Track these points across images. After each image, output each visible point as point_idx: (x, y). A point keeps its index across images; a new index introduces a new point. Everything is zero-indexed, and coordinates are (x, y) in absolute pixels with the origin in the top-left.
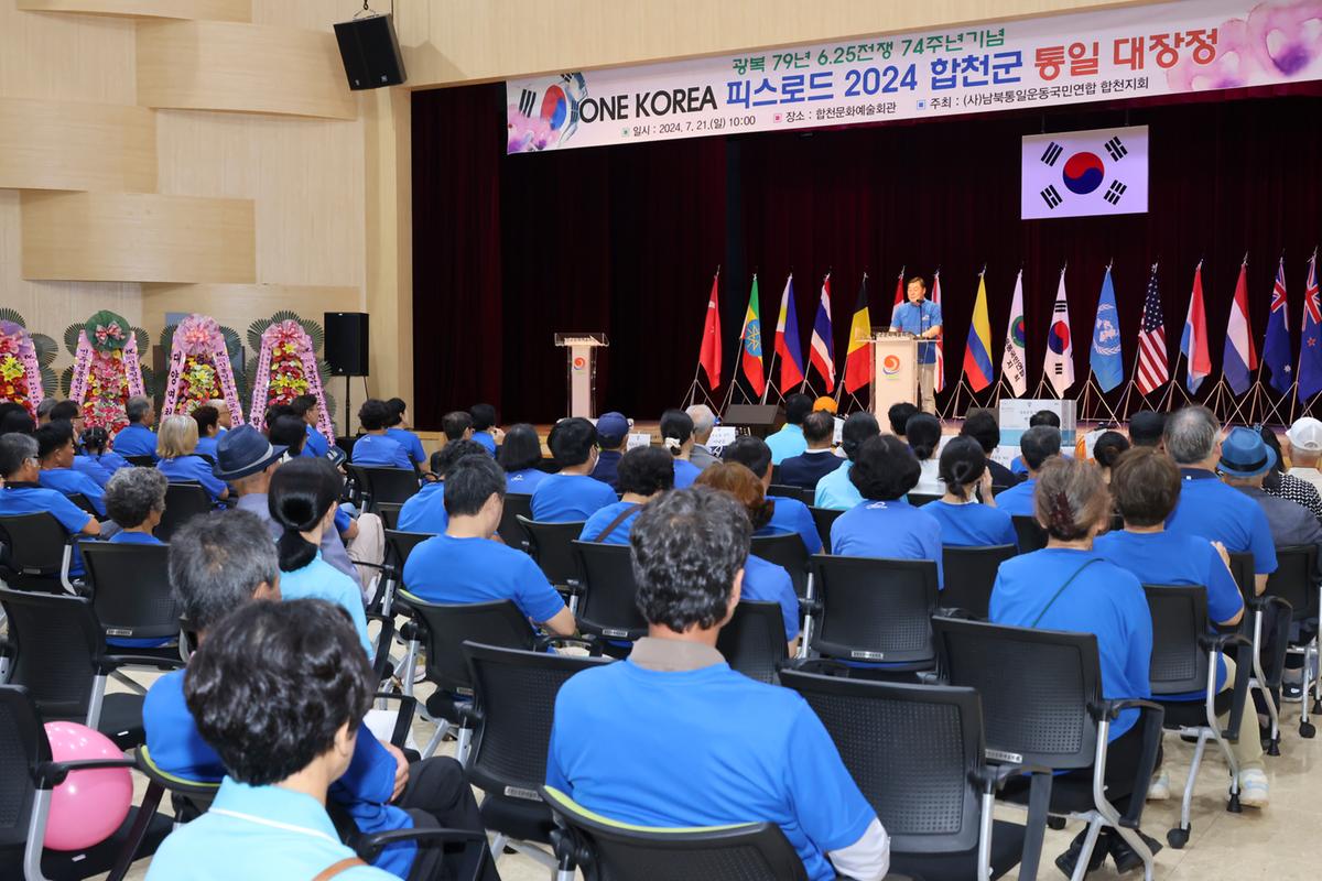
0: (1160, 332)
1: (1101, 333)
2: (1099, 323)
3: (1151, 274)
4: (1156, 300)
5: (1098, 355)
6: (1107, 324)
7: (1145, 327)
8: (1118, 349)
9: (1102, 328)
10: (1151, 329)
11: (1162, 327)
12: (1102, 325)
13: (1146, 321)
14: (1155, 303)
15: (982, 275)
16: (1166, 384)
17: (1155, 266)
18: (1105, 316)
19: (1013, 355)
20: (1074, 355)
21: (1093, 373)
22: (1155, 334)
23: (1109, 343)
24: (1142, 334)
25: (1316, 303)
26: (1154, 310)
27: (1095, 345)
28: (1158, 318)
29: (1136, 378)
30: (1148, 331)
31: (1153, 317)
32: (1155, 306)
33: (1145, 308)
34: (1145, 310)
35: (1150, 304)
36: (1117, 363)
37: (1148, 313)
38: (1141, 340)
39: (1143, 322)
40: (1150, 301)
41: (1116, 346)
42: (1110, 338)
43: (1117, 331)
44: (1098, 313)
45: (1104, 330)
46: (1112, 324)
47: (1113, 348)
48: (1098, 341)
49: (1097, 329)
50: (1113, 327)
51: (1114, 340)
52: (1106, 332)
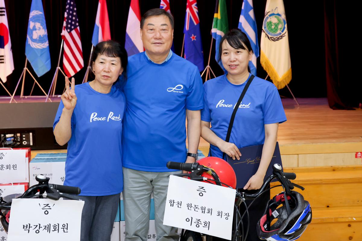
0: (77, 31)
1: (34, 32)
2: (31, 25)
4: (73, 8)
5: (32, 49)
6: (38, 25)
7: (67, 28)
8: (46, 45)
9: (34, 29)
10: (71, 30)
11: (78, 28)
12: (34, 27)
13: (67, 23)
14: (73, 10)
16: (83, 70)
18: (36, 19)
20: (13, 48)
21: (28, 62)
22: (74, 32)
23: (40, 40)
24: (65, 33)
25: (195, 10)
26: (73, 15)
27: (29, 41)
28: (75, 21)
29: (62, 65)
30: (69, 30)
31: (72, 20)
32: (73, 13)
33: (66, 14)
34: (66, 15)
35: (69, 11)
36: (47, 54)
37: (68, 18)
38: (64, 37)
39: (65, 24)
40: (69, 9)
41: (45, 42)
42: (40, 36)
43: (45, 31)
44: (30, 17)
45: (36, 30)
46: (41, 25)
47: (43, 43)
48: (31, 38)
49: (30, 29)
50: (41, 27)
51: (43, 37)
52: (37, 31)
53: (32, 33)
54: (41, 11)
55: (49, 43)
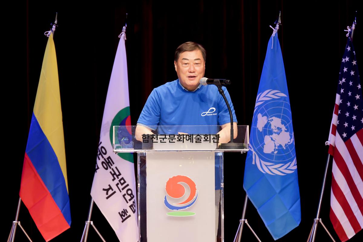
1: (267, 139)
3: (345, 41)
4: (355, 84)
6: (276, 122)
7: (339, 129)
8: (293, 166)
9: (268, 131)
10: (350, 134)
12: (268, 126)
13: (341, 118)
14: (354, 89)
15: (50, 34)
17: (350, 30)
18: (271, 109)
19: (115, 175)
22: (355, 140)
23: (281, 156)
24: (334, 139)
26: (354, 101)
28: (358, 113)
30: (345, 135)
31: (352, 112)
32: (354, 95)
33: (338, 96)
34: (338, 100)
35: (346, 92)
36: (293, 190)
37: (342, 106)
38: (334, 149)
39: (335, 120)
40: (345, 85)
41: (292, 161)
42: (280, 146)
43: (291, 136)
44: (257, 105)
45: (271, 133)
46: (282, 123)
47: (286, 163)
48: (260, 152)
49: (259, 131)
50: (283, 128)
51: (287, 150)
52: (274, 136)
53: (262, 141)
54: (282, 92)
55: (298, 164)
